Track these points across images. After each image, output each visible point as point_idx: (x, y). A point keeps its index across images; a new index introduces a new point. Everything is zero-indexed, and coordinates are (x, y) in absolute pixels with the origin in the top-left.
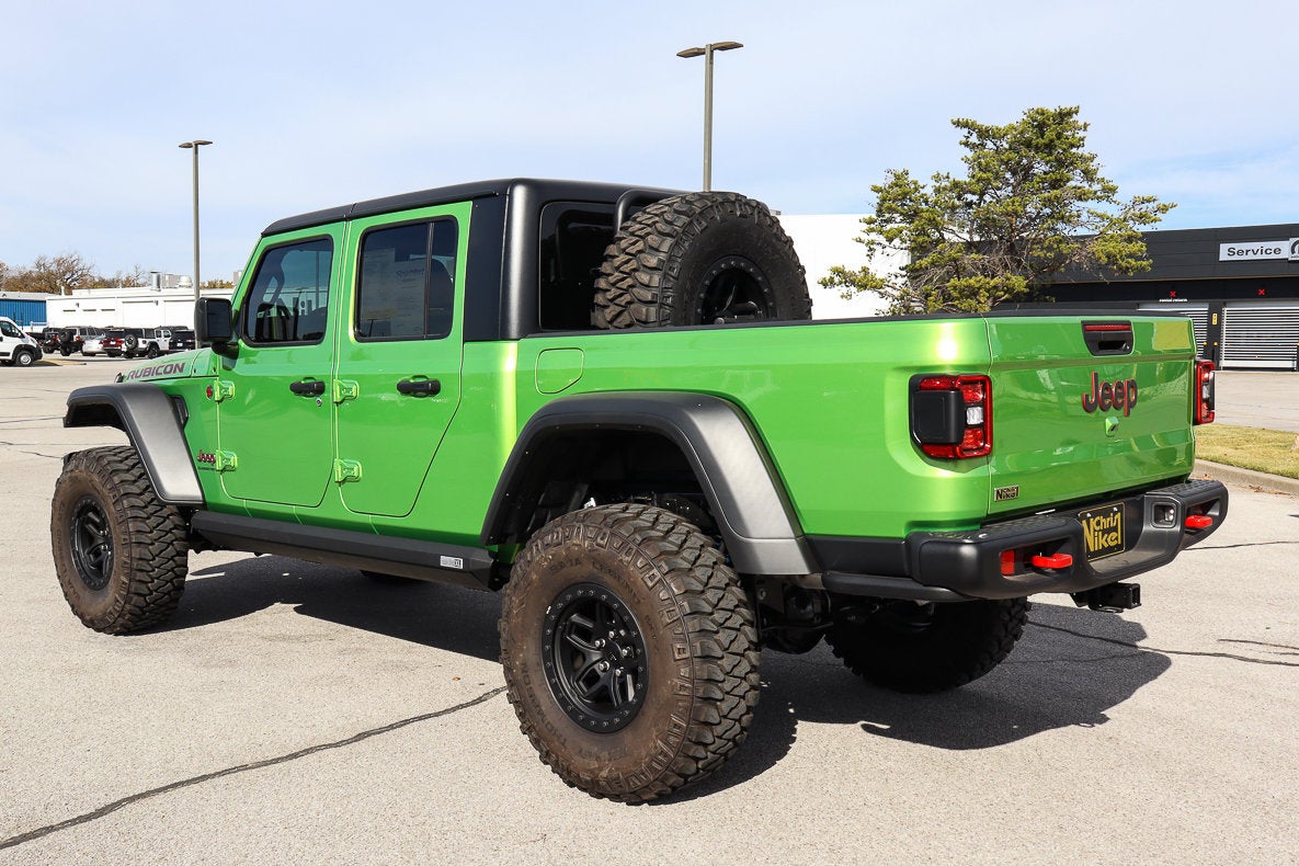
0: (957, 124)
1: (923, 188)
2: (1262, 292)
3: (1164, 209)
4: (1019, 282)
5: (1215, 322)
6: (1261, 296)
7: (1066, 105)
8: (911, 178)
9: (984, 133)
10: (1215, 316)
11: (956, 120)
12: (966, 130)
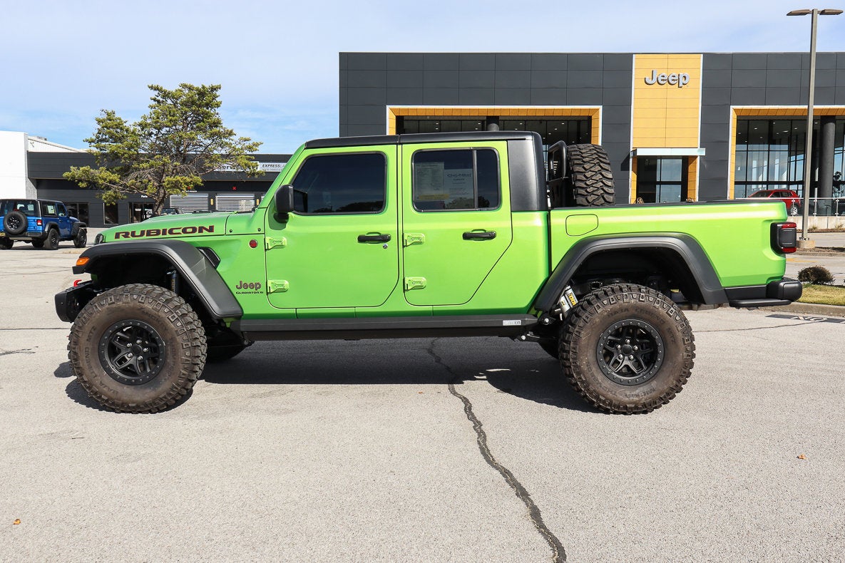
0: (151, 88)
1: (125, 122)
2: (234, 188)
3: (257, 145)
4: (199, 180)
5: (212, 203)
6: (234, 191)
7: (215, 84)
8: (117, 116)
9: (166, 95)
10: (212, 200)
11: (150, 85)
12: (157, 92)
